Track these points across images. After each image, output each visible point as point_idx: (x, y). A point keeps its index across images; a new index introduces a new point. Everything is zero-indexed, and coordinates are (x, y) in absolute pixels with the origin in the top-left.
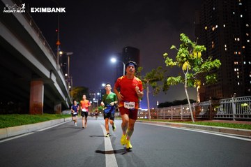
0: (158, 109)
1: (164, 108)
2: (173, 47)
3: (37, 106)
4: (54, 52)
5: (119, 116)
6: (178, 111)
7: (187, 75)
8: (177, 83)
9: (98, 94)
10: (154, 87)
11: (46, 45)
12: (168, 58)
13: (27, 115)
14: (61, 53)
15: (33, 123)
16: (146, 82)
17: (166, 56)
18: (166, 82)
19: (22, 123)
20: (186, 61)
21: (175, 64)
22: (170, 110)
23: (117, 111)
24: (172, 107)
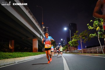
0: (86, 49)
1: (89, 48)
2: (91, 21)
3: (36, 49)
4: (41, 27)
5: (69, 53)
7: (99, 33)
8: (94, 36)
9: (60, 43)
10: (84, 39)
11: (38, 24)
13: (32, 53)
14: (44, 27)
15: (34, 55)
16: (80, 37)
17: (89, 25)
18: (89, 36)
20: (98, 26)
21: (93, 28)
22: (92, 49)
23: (68, 50)
24: (93, 48)
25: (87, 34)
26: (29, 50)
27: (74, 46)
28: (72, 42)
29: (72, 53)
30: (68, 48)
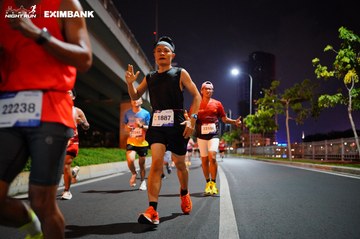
0: (303, 144)
1: (314, 143)
2: (329, 48)
5: (244, 154)
6: (336, 148)
7: (352, 92)
8: (334, 103)
10: (298, 111)
11: (140, 54)
12: (320, 66)
13: (116, 150)
16: (284, 104)
17: (317, 63)
18: (316, 103)
19: (109, 160)
20: (351, 69)
21: (332, 74)
22: (324, 146)
23: (240, 146)
24: (326, 142)
25: (309, 93)
26: (107, 141)
27: (261, 132)
28: (256, 119)
29: (253, 154)
30: (240, 140)
